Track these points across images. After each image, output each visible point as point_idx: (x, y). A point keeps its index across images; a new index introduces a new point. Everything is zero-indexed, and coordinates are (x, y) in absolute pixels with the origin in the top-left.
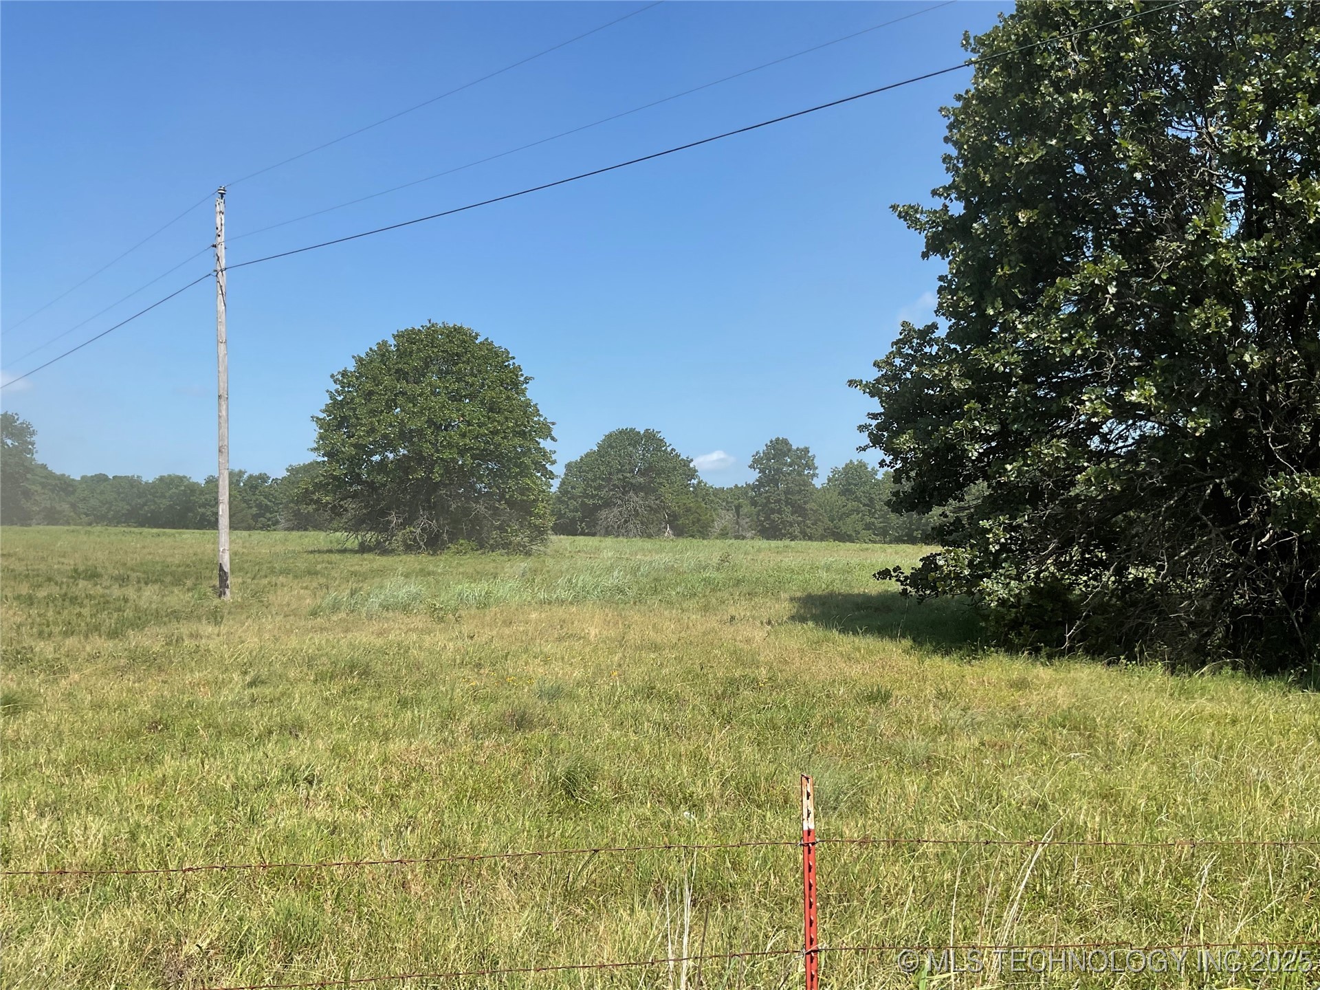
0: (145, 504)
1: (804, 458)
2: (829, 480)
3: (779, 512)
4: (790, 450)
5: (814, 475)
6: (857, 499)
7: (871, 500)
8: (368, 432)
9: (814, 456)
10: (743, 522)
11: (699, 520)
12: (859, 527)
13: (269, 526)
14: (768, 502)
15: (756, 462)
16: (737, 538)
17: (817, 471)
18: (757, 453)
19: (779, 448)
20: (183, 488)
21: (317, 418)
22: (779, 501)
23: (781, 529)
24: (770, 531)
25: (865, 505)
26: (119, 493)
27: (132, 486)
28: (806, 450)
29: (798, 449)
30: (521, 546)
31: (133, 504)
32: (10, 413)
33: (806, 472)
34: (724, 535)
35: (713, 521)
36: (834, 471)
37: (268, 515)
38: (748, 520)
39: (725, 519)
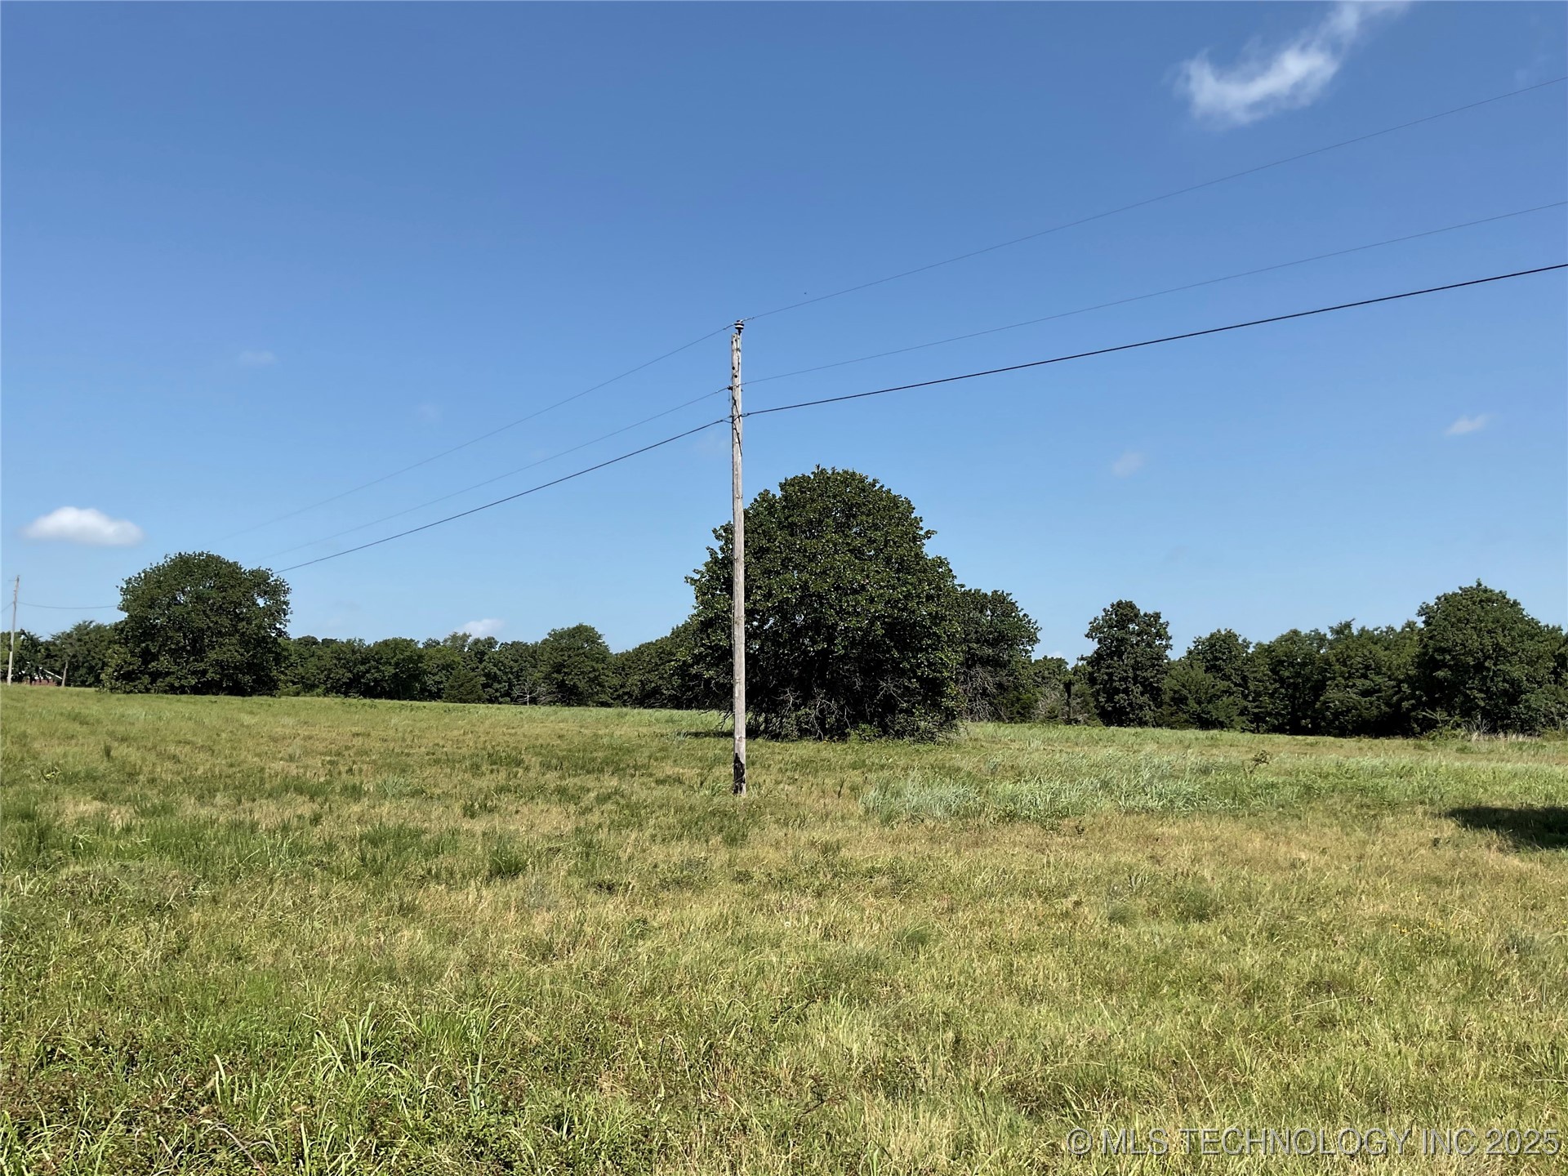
0: (368, 671)
1: (1154, 627)
2: (1190, 653)
3: (1126, 691)
4: (1136, 616)
5: (1167, 647)
6: (1227, 678)
7: (1245, 678)
8: (764, 596)
9: (1167, 624)
10: (1073, 703)
11: (1018, 699)
12: (1235, 711)
13: (496, 698)
14: (1111, 679)
15: (1094, 631)
16: (1068, 722)
17: (1171, 642)
18: (1095, 619)
19: (1124, 613)
20: (408, 654)
21: (692, 579)
22: (1124, 679)
23: (1128, 713)
24: (1114, 716)
25: (1236, 685)
26: (339, 659)
27: (354, 652)
28: (1157, 616)
29: (1145, 615)
30: (929, 732)
31: (355, 671)
32: (262, 569)
33: (1157, 643)
34: (1051, 718)
35: (1036, 701)
36: (1197, 642)
37: (496, 685)
38: (1079, 700)
39: (1049, 698)
